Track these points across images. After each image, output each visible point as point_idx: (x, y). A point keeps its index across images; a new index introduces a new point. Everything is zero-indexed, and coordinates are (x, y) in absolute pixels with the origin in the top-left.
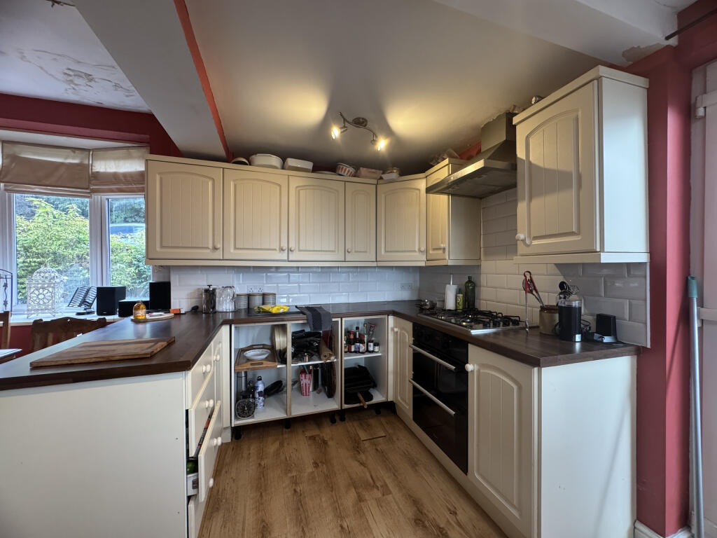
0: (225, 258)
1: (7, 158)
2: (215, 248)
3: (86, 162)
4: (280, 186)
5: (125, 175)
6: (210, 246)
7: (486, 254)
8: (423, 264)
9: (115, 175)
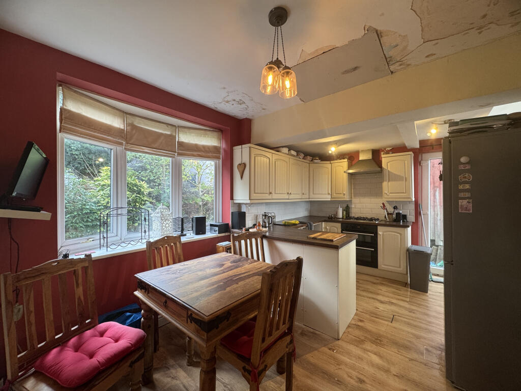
0: (273, 198)
1: (129, 126)
2: (271, 193)
3: (174, 134)
4: (287, 162)
5: (204, 147)
6: (268, 192)
7: (354, 196)
8: (329, 200)
9: (196, 146)
